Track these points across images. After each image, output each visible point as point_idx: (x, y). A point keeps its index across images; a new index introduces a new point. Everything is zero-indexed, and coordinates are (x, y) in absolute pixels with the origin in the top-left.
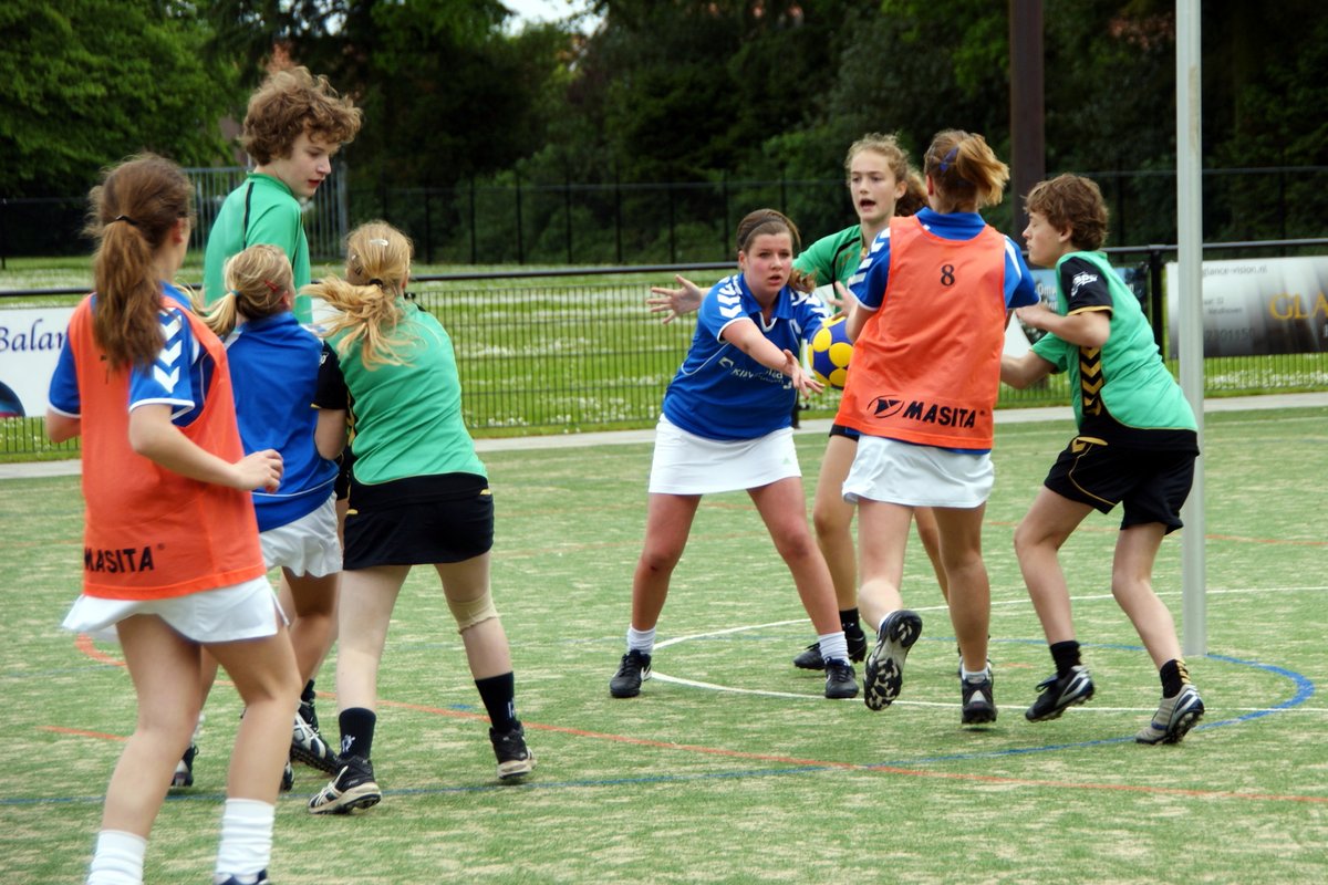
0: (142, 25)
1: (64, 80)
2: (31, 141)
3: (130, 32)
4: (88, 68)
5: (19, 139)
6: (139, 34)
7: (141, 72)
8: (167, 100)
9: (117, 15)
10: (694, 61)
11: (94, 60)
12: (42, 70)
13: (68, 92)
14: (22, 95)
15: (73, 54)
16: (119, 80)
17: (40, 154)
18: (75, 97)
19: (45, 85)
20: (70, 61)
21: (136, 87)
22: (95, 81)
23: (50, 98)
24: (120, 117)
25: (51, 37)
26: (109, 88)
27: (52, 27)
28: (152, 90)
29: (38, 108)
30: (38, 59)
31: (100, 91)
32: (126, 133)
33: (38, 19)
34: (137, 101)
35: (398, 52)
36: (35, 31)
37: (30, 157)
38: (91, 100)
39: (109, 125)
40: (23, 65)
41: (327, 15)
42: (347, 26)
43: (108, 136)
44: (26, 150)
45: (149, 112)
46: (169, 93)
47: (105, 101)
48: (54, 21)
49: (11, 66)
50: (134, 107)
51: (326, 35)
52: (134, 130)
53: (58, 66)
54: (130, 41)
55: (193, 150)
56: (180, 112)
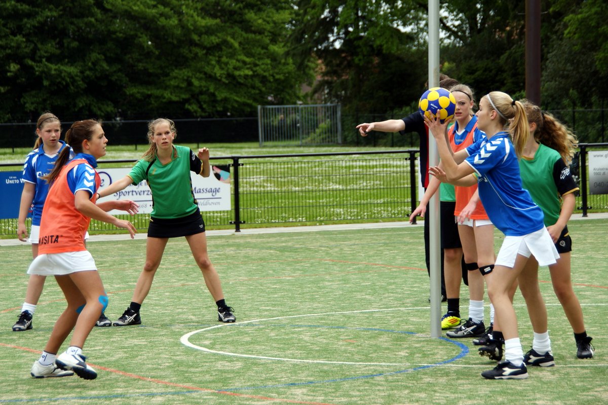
0: (268, 45)
1: (235, 68)
2: (221, 95)
3: (263, 48)
4: (244, 63)
5: (217, 93)
6: (267, 49)
7: (267, 64)
8: (277, 77)
9: (258, 41)
10: (488, 59)
11: (248, 60)
12: (226, 64)
13: (237, 73)
14: (218, 75)
15: (239, 57)
16: (258, 68)
17: (225, 100)
18: (240, 76)
19: (227, 71)
20: (238, 60)
21: (265, 71)
22: (248, 69)
23: (230, 76)
24: (258, 84)
25: (231, 50)
26: (254, 72)
27: (231, 46)
28: (271, 72)
29: (224, 80)
30: (224, 59)
31: (250, 73)
32: (260, 90)
33: (225, 42)
34: (264, 77)
35: (364, 56)
36: (224, 48)
37: (222, 100)
38: (246, 77)
39: (253, 87)
40: (219, 62)
41: (334, 41)
42: (343, 45)
43: (253, 91)
44: (219, 98)
45: (270, 82)
46: (277, 74)
47: (252, 77)
48: (232, 44)
49: (213, 62)
50: (264, 80)
51: (335, 49)
52: (264, 89)
53: (233, 62)
54: (263, 52)
55: (288, 97)
56: (283, 81)
